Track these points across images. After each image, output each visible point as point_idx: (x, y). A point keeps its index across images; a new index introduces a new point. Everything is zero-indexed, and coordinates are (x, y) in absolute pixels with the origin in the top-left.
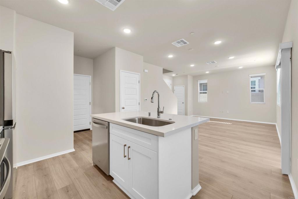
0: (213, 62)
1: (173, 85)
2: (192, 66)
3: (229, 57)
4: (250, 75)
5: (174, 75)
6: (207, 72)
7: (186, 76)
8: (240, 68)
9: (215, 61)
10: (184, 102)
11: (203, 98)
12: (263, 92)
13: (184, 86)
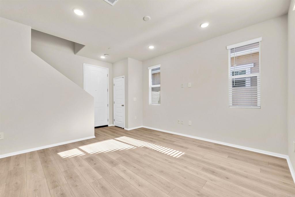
5: (103, 57)
10: (124, 104)
12: (257, 86)
13: (124, 76)
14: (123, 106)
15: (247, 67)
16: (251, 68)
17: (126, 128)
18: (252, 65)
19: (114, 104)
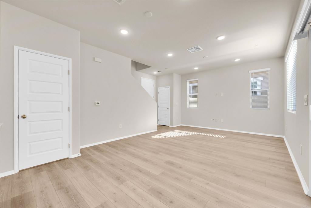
0: (197, 48)
1: (157, 86)
2: (170, 55)
3: (217, 38)
4: (250, 72)
5: (155, 73)
6: (196, 68)
7: (171, 74)
8: (237, 60)
9: (199, 47)
10: (169, 108)
11: (193, 103)
12: (267, 95)
13: (169, 87)
14: (168, 109)
15: (258, 80)
16: (261, 81)
17: (170, 125)
18: (262, 78)
19: (158, 108)
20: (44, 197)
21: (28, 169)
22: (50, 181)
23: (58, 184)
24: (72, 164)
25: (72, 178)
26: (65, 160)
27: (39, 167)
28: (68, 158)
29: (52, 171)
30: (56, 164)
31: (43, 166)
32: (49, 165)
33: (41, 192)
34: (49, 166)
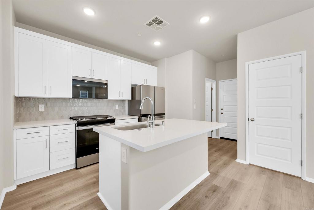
20: (249, 195)
21: (256, 166)
22: (263, 187)
23: (267, 196)
24: (300, 187)
25: (286, 201)
26: (295, 178)
27: (264, 169)
28: (301, 178)
29: (272, 179)
30: (281, 176)
31: (268, 170)
32: (274, 172)
33: (250, 190)
34: (273, 174)
